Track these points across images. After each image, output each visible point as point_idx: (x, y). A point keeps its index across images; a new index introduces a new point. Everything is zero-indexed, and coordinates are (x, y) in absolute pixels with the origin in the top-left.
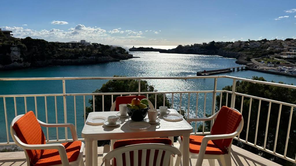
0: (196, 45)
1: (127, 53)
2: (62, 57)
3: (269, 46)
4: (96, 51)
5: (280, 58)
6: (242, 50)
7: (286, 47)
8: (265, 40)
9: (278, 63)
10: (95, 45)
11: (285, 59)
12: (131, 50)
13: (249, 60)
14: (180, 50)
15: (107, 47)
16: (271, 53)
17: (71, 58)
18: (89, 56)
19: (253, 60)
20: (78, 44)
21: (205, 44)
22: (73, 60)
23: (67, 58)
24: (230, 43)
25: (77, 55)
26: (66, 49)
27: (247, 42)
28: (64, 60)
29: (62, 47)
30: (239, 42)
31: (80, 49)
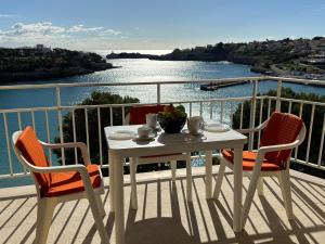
0: (198, 49)
1: (104, 61)
2: (10, 70)
3: (293, 47)
4: (59, 60)
5: (306, 63)
6: (259, 54)
7: (314, 47)
8: (288, 40)
9: (305, 70)
10: (58, 52)
11: (313, 64)
12: (109, 57)
13: (268, 66)
14: (177, 56)
15: (76, 53)
16: (296, 57)
17: (24, 70)
18: (50, 67)
19: (273, 67)
20: (33, 50)
21: (209, 47)
22: (27, 74)
23: (19, 71)
24: (242, 44)
25: (32, 66)
26: (16, 58)
27: (264, 43)
28: (14, 74)
29: (9, 55)
30: (255, 42)
31: (37, 58)
